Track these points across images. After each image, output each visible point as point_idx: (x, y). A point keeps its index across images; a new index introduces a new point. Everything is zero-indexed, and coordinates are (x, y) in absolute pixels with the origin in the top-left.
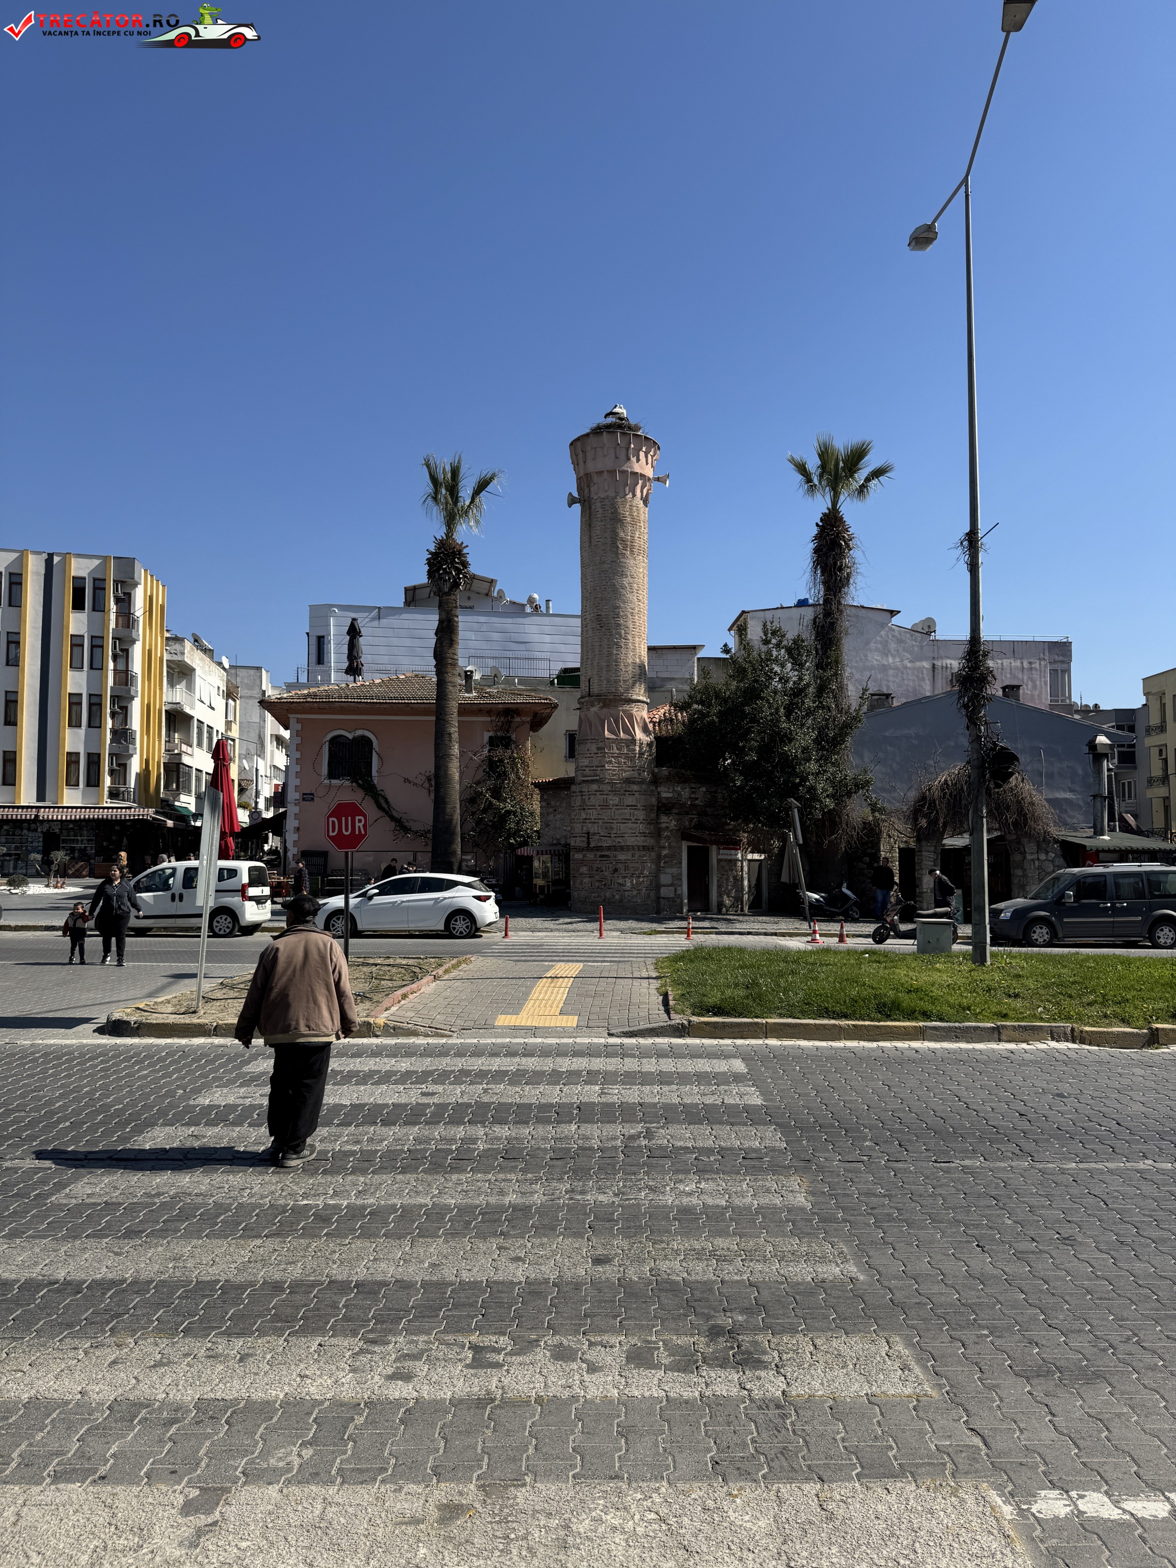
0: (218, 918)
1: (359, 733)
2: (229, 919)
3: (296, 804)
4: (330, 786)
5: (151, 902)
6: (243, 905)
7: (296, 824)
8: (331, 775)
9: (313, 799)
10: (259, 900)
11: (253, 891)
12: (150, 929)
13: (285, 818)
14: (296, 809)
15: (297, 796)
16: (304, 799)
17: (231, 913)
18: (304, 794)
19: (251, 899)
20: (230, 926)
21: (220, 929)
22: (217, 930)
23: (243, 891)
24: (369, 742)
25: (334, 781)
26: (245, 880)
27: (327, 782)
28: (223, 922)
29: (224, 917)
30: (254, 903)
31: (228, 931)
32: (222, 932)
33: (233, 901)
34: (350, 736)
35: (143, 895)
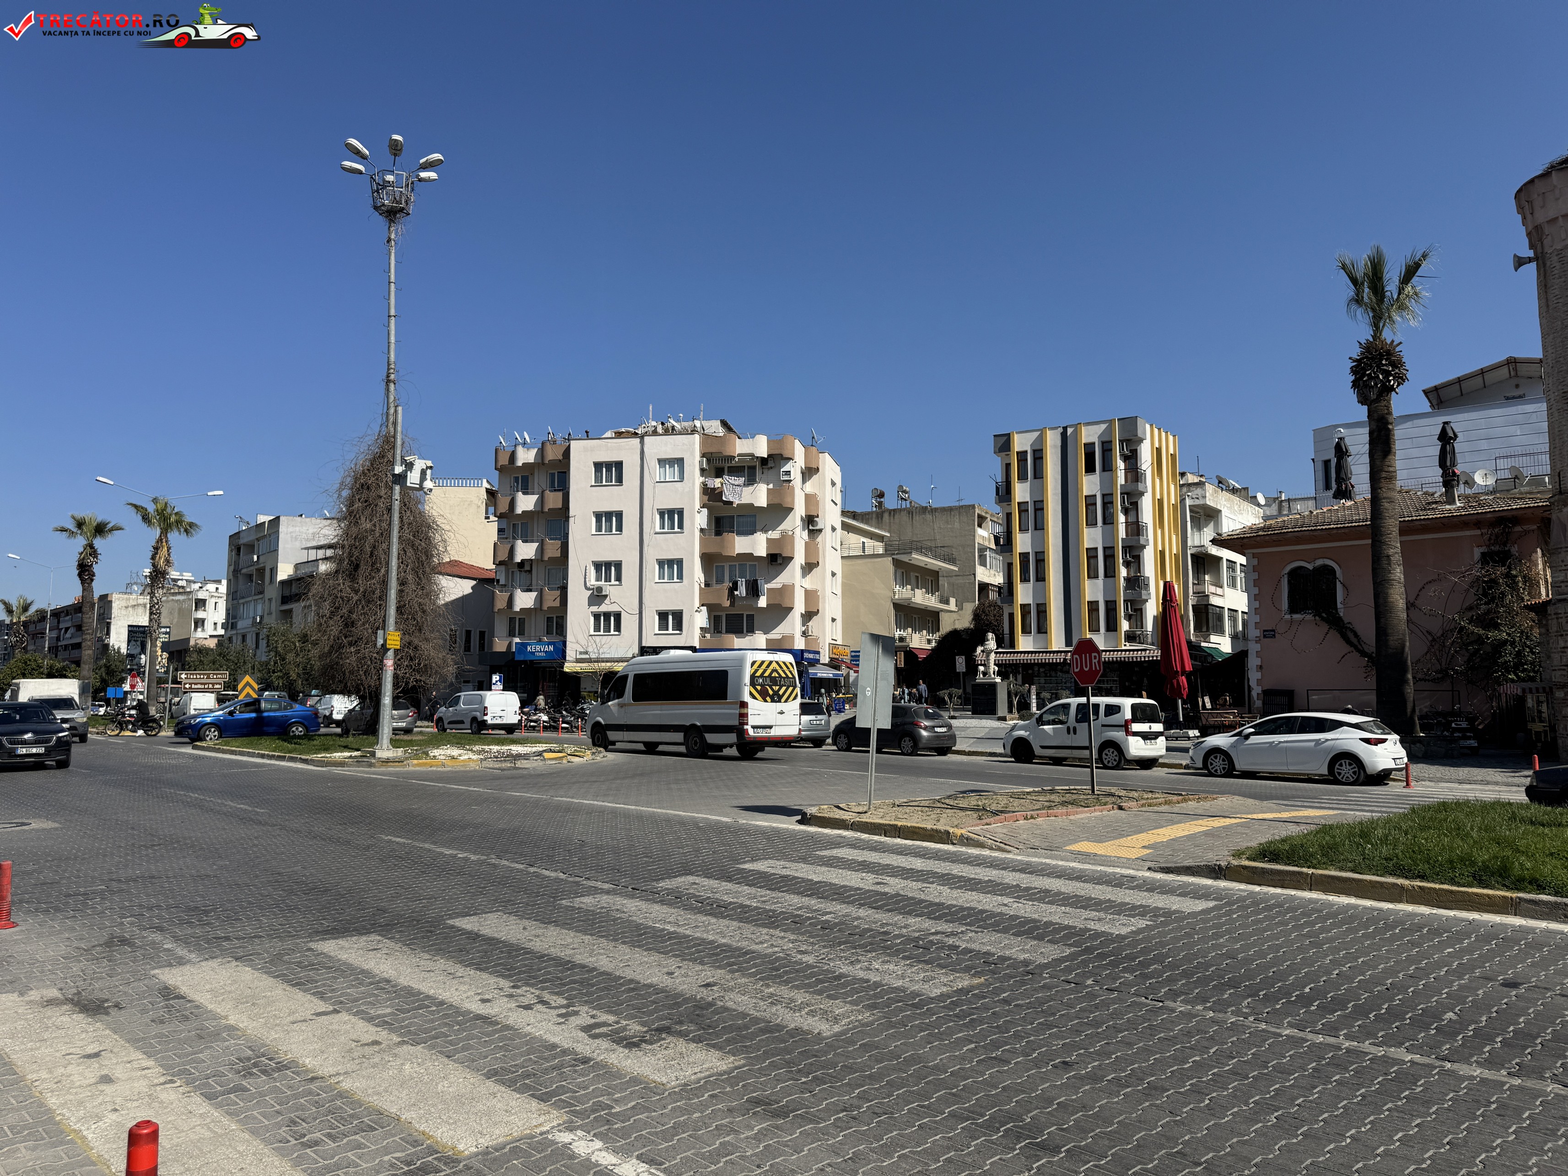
0: (1106, 751)
1: (1319, 562)
2: (1116, 753)
3: (1257, 642)
4: (1292, 621)
5: (1051, 733)
6: (1127, 740)
7: (1258, 662)
8: (1293, 609)
9: (1274, 635)
10: (1147, 736)
11: (1136, 727)
12: (1065, 759)
13: (1247, 656)
14: (1258, 647)
15: (1257, 633)
16: (1265, 636)
17: (1117, 747)
18: (1264, 631)
19: (1135, 734)
20: (1117, 759)
21: (1109, 762)
22: (1106, 762)
23: (1125, 726)
24: (1333, 571)
25: (1296, 616)
26: (1128, 715)
27: (1288, 617)
28: (1110, 755)
29: (1112, 750)
30: (1139, 738)
31: (1115, 763)
32: (1110, 765)
33: (1118, 735)
34: (1310, 567)
35: (1045, 727)
